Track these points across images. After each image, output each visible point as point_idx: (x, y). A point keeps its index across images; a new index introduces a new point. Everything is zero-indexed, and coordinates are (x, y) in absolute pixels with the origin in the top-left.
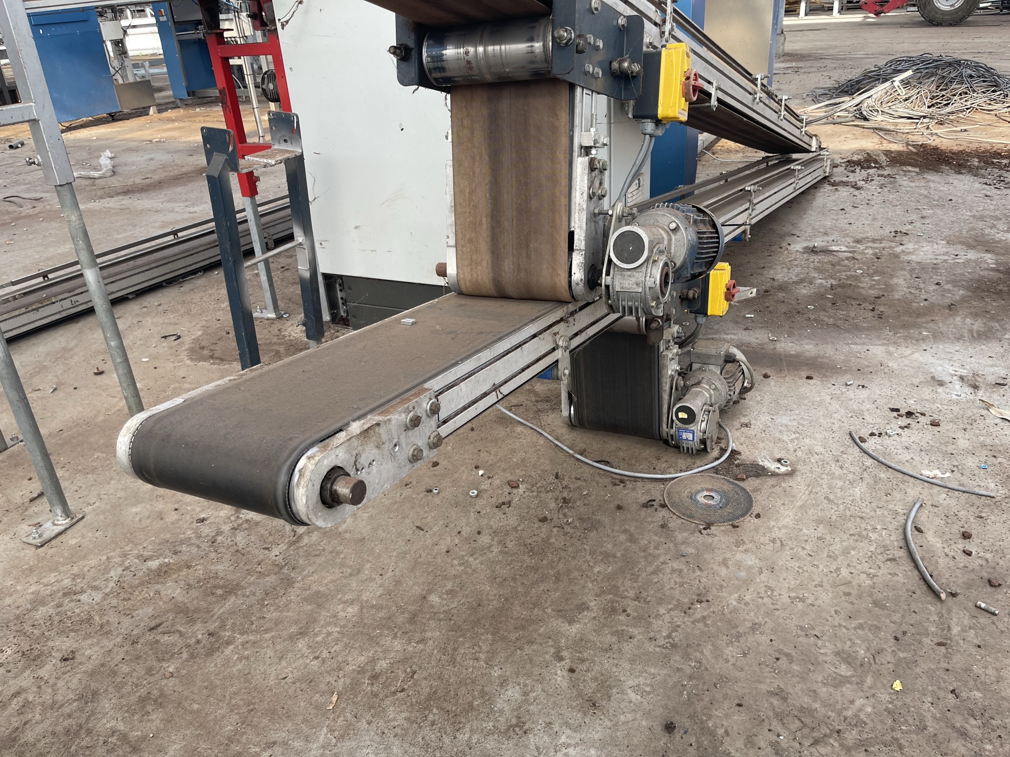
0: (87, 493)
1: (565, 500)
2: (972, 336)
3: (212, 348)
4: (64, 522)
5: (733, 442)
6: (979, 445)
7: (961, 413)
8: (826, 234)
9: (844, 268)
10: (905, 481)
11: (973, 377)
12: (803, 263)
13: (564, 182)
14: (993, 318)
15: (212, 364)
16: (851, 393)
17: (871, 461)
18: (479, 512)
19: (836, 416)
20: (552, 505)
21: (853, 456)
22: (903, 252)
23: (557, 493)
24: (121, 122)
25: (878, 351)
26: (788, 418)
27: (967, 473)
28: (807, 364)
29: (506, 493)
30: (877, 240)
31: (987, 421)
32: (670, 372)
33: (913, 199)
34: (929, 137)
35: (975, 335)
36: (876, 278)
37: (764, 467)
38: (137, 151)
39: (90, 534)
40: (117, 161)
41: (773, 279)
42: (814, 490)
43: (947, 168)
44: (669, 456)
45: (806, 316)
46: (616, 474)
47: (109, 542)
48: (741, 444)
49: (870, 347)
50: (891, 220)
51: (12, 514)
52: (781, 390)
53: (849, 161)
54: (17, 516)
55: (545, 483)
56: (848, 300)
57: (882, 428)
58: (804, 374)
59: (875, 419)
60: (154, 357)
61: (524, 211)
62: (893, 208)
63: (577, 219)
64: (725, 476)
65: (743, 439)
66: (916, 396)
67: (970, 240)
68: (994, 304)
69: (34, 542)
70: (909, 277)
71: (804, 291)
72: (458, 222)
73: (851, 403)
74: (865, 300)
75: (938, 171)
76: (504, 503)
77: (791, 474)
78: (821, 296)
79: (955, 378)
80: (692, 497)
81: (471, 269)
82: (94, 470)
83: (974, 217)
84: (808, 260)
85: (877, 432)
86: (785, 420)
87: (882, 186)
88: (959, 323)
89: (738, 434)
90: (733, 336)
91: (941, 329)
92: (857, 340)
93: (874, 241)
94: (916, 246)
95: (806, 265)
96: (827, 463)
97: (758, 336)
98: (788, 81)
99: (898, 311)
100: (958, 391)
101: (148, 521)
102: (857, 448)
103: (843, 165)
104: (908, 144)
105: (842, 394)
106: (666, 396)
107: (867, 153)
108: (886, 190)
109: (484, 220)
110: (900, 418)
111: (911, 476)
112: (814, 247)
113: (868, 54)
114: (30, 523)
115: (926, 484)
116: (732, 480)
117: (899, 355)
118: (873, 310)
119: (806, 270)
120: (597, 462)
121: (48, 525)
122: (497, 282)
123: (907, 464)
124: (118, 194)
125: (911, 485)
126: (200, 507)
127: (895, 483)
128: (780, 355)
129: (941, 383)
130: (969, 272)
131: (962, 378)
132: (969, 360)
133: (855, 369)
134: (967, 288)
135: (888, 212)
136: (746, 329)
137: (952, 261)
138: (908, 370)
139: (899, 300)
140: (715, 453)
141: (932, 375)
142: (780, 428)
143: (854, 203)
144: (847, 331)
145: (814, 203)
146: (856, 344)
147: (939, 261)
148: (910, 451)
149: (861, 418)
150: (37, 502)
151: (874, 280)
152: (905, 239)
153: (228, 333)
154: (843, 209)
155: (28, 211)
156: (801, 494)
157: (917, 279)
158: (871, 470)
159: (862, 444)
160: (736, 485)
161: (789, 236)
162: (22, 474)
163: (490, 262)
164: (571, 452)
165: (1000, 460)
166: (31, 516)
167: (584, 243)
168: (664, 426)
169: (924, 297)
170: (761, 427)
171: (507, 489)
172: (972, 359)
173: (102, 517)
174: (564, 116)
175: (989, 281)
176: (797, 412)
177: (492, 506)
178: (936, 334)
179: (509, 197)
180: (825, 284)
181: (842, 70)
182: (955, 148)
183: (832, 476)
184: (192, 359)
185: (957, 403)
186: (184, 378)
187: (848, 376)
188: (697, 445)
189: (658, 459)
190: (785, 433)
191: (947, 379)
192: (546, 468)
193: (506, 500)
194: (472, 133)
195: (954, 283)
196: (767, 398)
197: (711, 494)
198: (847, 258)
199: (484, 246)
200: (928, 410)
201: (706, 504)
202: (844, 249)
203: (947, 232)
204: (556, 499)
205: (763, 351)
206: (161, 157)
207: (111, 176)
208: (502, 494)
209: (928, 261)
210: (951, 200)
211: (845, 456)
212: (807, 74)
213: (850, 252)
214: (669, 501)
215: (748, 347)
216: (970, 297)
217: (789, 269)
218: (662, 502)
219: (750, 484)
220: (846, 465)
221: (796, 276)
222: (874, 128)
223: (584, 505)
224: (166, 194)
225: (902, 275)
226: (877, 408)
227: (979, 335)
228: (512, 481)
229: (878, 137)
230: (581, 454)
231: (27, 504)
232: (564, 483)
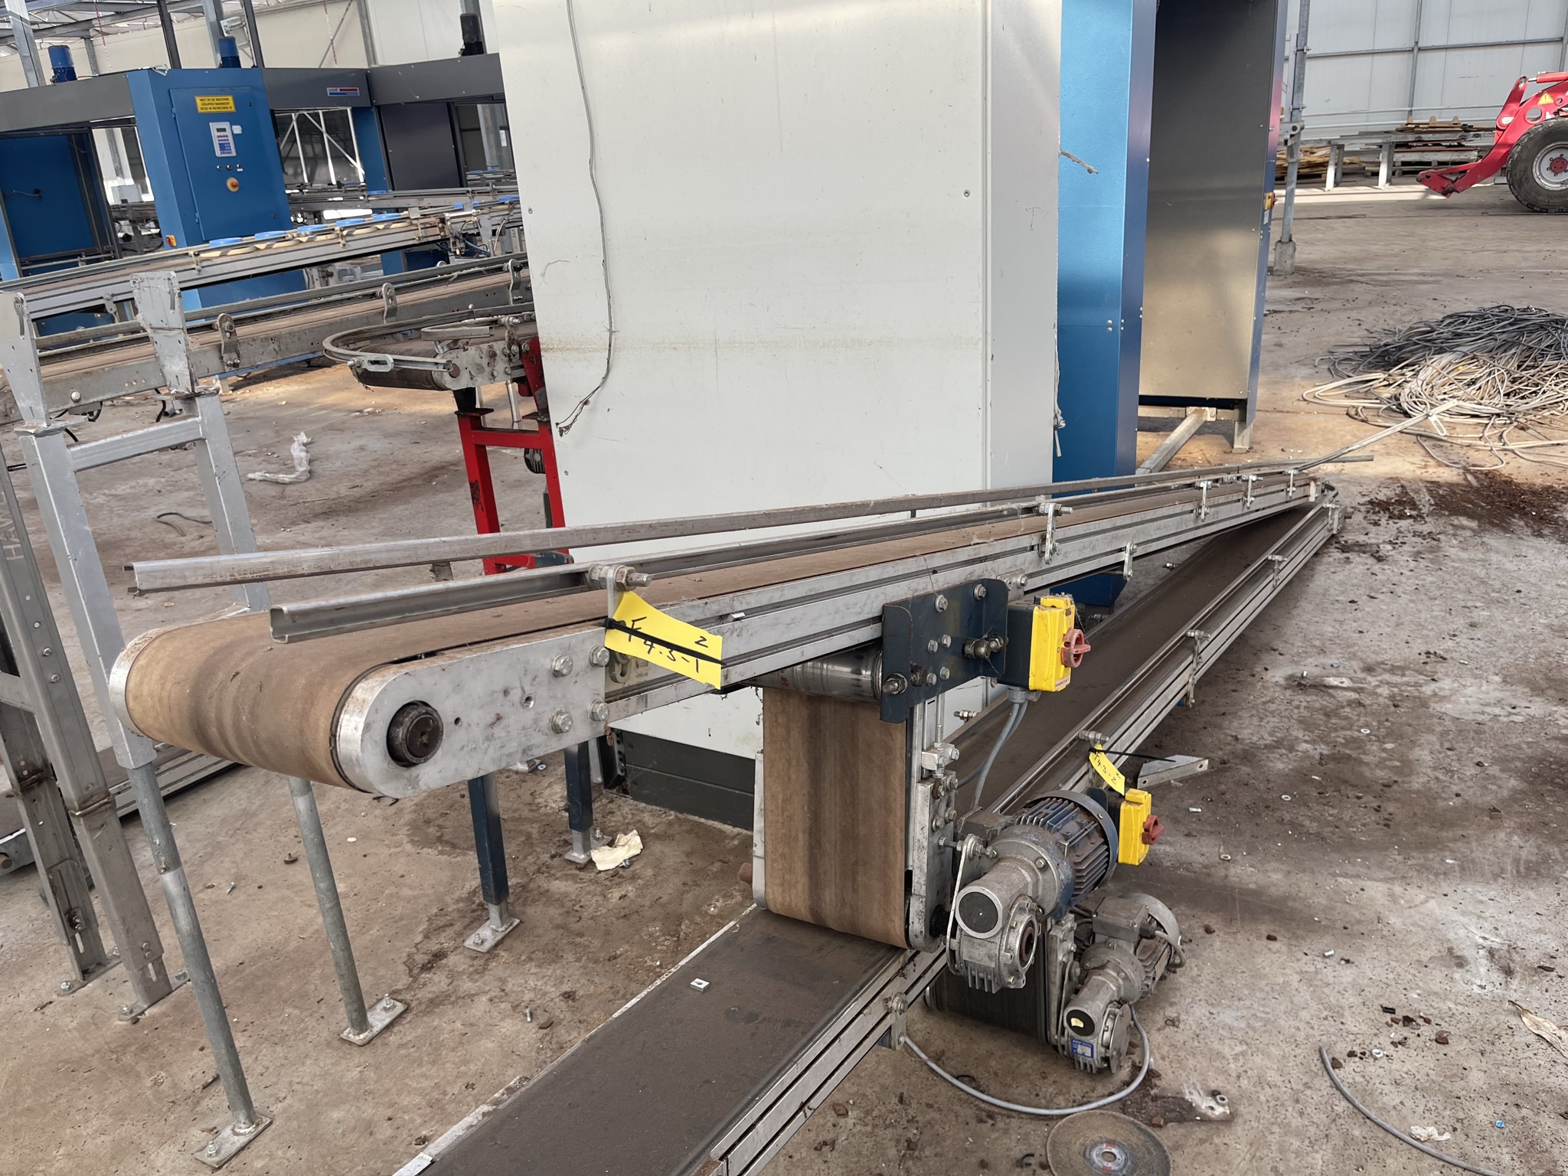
0: (274, 1079)
1: (911, 1145)
2: (1518, 872)
3: (440, 822)
4: (247, 1130)
5: (1151, 1053)
6: (1498, 1083)
7: (1482, 1021)
8: (1322, 651)
9: (1343, 723)
10: (1386, 1144)
11: (1508, 952)
12: (1283, 708)
13: (900, 813)
14: (1552, 838)
15: (441, 853)
16: (1328, 974)
17: (1344, 1103)
18: (791, 1157)
19: (1304, 1014)
20: (892, 1152)
21: (1320, 1093)
22: (1435, 695)
23: (900, 1130)
24: (320, 371)
25: (1376, 891)
26: (1234, 1014)
27: (1474, 1134)
28: (1270, 911)
29: (830, 1124)
30: (1398, 668)
31: (1517, 1039)
32: (1060, 957)
33: (1461, 585)
34: (1501, 455)
35: (1522, 869)
36: (1389, 746)
37: (1191, 1104)
38: (342, 430)
39: (280, 1153)
40: (315, 449)
41: (1236, 739)
42: (1258, 1154)
43: (1522, 523)
44: (1058, 1074)
45: (1277, 814)
46: (983, 1101)
47: (304, 1167)
48: (1163, 1058)
49: (1368, 884)
50: (1424, 627)
51: (180, 1109)
52: (1229, 959)
53: (1371, 502)
54: (186, 1113)
55: (883, 1110)
56: (1343, 787)
57: (1367, 1042)
58: (1265, 929)
59: (1359, 1025)
60: (364, 836)
61: (849, 836)
62: (1429, 603)
63: (916, 857)
64: (1135, 1117)
65: (1166, 1048)
66: (1421, 984)
67: (1539, 677)
68: (1558, 809)
69: (209, 1160)
70: (1437, 747)
71: (1279, 764)
72: (768, 832)
73: (1327, 991)
74: (1367, 788)
75: (1506, 530)
76: (825, 1143)
77: (1228, 1121)
78: (1301, 776)
79: (1482, 952)
80: (1085, 1155)
81: (783, 890)
82: (283, 1039)
83: (1550, 627)
84: (1290, 703)
85: (1357, 1050)
86: (1227, 1017)
87: (1417, 556)
88: (1501, 845)
89: (1158, 1038)
90: (1168, 849)
91: (1474, 855)
92: (1349, 867)
93: (1393, 670)
94: (1456, 685)
95: (1287, 713)
96: (1282, 1105)
97: (1205, 850)
98: (1295, 329)
99: (1415, 814)
100: (1482, 976)
101: (354, 1136)
102: (1327, 1078)
103: (1363, 508)
104: (1466, 470)
105: (1317, 973)
106: (1055, 991)
107: (1402, 486)
108: (1423, 563)
109: (801, 836)
110: (1395, 1025)
111: (1396, 1136)
112: (1302, 677)
113: (1424, 275)
114: (204, 1126)
115: (1414, 1151)
116: (1144, 1126)
117: (1407, 902)
118: (1378, 810)
119: (1286, 723)
120: (957, 1078)
121: (227, 1132)
122: (815, 911)
123: (1393, 1113)
124: (316, 516)
125: (1394, 1151)
126: (420, 1116)
127: (1372, 1146)
128: (1233, 889)
129: (1461, 962)
130: (1528, 743)
131: (1491, 953)
132: (1506, 917)
133: (1339, 925)
134: (1522, 775)
135: (1420, 611)
136: (1188, 835)
137: (1505, 719)
138: (1416, 934)
139: (1418, 792)
140: (1124, 1073)
141: (1450, 945)
142: (1221, 1031)
143: (1371, 589)
144: (1337, 849)
145: (1311, 585)
146: (1346, 875)
147: (1486, 718)
148: (1401, 1089)
149: (1338, 1022)
150: (212, 1089)
151: (1385, 750)
152: (1441, 668)
153: (463, 796)
154: (1352, 602)
155: (192, 544)
156: (1240, 1159)
157: (1449, 753)
158: (1342, 1121)
159: (1335, 1073)
160: (1150, 1135)
161: (1267, 651)
162: (190, 1038)
163: (807, 888)
164: (923, 1056)
165: (1524, 1112)
166: (204, 1115)
167: (924, 888)
168: (1053, 1030)
169: (1455, 789)
170: (1194, 1027)
171: (831, 1117)
172: (1512, 916)
173: (295, 1124)
174: (900, 738)
175: (1557, 763)
176: (1248, 1003)
177: (809, 1148)
178: (1466, 865)
179: (832, 815)
180: (1312, 752)
181: (1380, 309)
182: (1539, 481)
183: (1285, 1126)
184: (412, 842)
185: (1479, 1001)
186: (403, 876)
187: (1328, 939)
188: (1097, 1062)
189: (1044, 1078)
190: (1227, 1041)
191: (1468, 953)
192: (888, 1082)
193: (828, 1137)
194: (788, 732)
195: (1502, 761)
196: (1208, 971)
197: (1114, 1150)
198: (1350, 703)
199: (800, 866)
200: (1436, 1012)
201: (1104, 1168)
202: (1347, 683)
203: (1506, 658)
204: (898, 1141)
205: (1209, 880)
206: (377, 445)
207: (306, 480)
208: (823, 1126)
209: (1470, 717)
210: (1519, 591)
211: (1308, 1092)
212: (1325, 315)
213: (1354, 690)
214: (1052, 1158)
215: (1187, 870)
216: (1524, 792)
217: (1261, 719)
218: (1043, 1159)
219: (1169, 1135)
220: (1309, 1110)
221: (1271, 735)
222: (1417, 435)
223: (936, 1155)
224: (381, 519)
225: (1429, 743)
226: (1364, 1004)
227: (1528, 869)
228: (839, 1105)
229: (1423, 451)
230: (937, 1061)
231: (198, 1093)
232: (911, 1112)
